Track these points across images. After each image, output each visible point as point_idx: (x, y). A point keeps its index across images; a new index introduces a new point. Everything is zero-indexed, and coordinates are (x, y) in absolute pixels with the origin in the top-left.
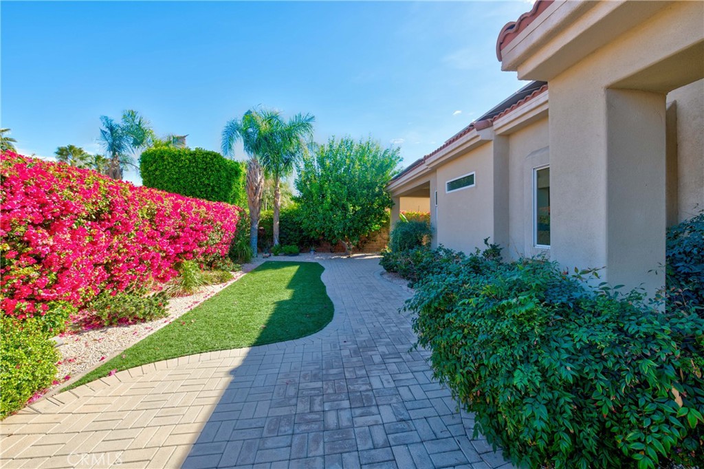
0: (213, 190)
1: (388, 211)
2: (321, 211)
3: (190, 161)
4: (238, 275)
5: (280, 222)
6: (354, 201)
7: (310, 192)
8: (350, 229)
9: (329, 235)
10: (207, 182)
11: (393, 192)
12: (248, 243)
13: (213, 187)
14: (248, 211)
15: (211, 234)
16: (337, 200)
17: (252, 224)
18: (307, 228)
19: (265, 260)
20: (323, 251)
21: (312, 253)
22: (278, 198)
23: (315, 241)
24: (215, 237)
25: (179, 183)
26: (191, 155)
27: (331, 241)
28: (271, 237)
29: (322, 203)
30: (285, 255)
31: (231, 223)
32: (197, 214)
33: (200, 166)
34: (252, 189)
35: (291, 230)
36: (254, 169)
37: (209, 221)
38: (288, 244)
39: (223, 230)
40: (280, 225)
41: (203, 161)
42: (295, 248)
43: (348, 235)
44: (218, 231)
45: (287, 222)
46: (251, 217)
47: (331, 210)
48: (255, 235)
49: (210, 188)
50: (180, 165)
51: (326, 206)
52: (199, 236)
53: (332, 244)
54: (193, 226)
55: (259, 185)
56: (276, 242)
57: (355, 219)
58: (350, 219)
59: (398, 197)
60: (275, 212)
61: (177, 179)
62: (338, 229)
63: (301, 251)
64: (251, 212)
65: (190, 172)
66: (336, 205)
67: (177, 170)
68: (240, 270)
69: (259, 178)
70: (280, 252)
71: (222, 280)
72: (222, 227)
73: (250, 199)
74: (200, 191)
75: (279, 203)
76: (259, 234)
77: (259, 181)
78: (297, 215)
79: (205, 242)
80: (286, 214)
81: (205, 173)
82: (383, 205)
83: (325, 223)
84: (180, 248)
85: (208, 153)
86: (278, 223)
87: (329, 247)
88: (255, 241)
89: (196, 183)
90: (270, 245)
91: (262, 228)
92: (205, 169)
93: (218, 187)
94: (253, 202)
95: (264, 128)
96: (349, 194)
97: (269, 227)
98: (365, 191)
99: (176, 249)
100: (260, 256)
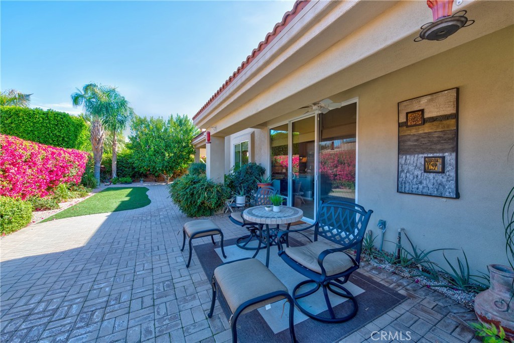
0: (63, 140)
1: (192, 156)
2: (147, 156)
3: (43, 119)
4: (91, 194)
5: (117, 162)
6: (169, 150)
7: (140, 144)
8: (166, 167)
9: (153, 171)
10: (58, 134)
11: (195, 145)
12: (94, 176)
13: (63, 138)
14: (92, 154)
15: (71, 169)
16: (158, 150)
17: (95, 163)
18: (138, 167)
19: (107, 187)
20: (150, 181)
21: (142, 182)
22: (116, 146)
23: (144, 175)
24: (74, 172)
25: (34, 134)
26: (44, 114)
27: (154, 174)
28: (110, 173)
29: (148, 151)
30: (122, 183)
31: (84, 163)
32: (64, 157)
33: (53, 123)
34: (96, 140)
35: (126, 168)
36: (97, 127)
37: (70, 162)
38: (124, 176)
39: (79, 167)
40: (117, 164)
41: (55, 119)
42: (129, 179)
43: (166, 170)
44: (76, 167)
45: (122, 162)
46: (95, 159)
47: (155, 155)
48: (98, 171)
49: (61, 138)
50: (35, 121)
51: (151, 153)
52: (65, 171)
53: (156, 177)
54: (61, 164)
55: (101, 137)
56: (114, 175)
57: (170, 161)
58: (166, 161)
59: (199, 148)
60: (113, 155)
61: (31, 131)
62: (159, 167)
63: (134, 181)
64: (95, 155)
65: (44, 126)
66: (158, 153)
67: (32, 124)
68: (91, 192)
69: (101, 133)
70: (118, 182)
71: (82, 196)
72: (78, 165)
73: (94, 147)
74: (52, 140)
75: (116, 150)
76: (101, 170)
77: (101, 135)
78: (131, 158)
79: (67, 174)
80: (122, 157)
81: (56, 128)
82: (189, 153)
83: (150, 163)
84: (53, 177)
85: (59, 114)
86: (116, 162)
87: (154, 178)
88: (98, 175)
89: (49, 134)
90: (109, 178)
91: (103, 166)
92: (57, 125)
93: (68, 138)
94: (96, 149)
95: (104, 99)
96: (166, 146)
97: (108, 165)
98: (176, 145)
99: (50, 178)
100: (103, 185)
